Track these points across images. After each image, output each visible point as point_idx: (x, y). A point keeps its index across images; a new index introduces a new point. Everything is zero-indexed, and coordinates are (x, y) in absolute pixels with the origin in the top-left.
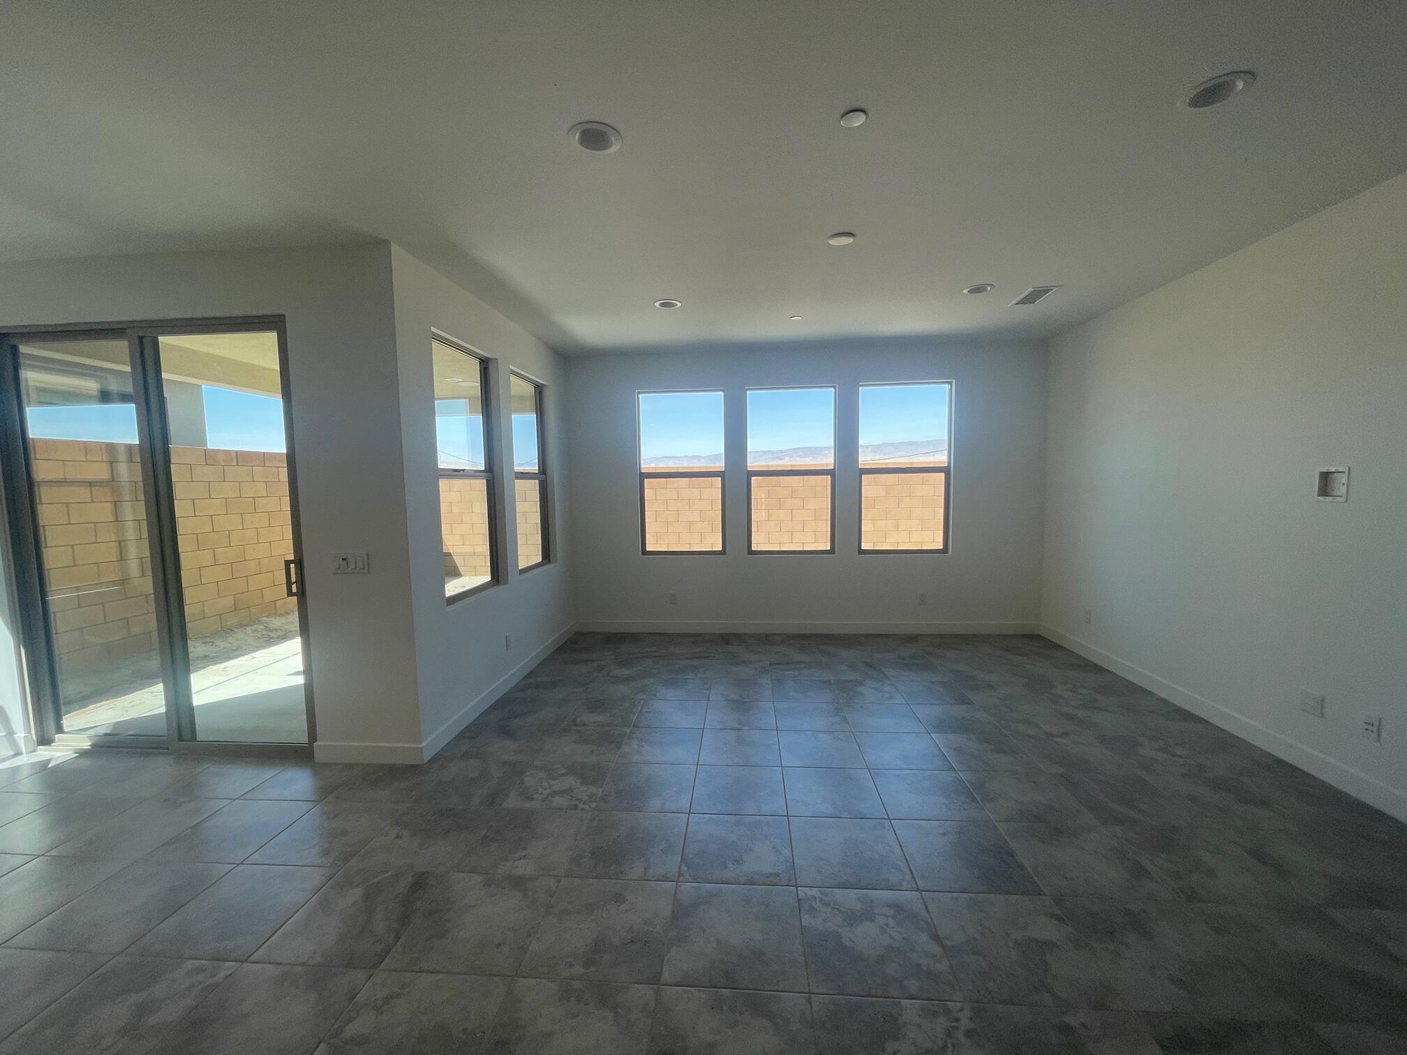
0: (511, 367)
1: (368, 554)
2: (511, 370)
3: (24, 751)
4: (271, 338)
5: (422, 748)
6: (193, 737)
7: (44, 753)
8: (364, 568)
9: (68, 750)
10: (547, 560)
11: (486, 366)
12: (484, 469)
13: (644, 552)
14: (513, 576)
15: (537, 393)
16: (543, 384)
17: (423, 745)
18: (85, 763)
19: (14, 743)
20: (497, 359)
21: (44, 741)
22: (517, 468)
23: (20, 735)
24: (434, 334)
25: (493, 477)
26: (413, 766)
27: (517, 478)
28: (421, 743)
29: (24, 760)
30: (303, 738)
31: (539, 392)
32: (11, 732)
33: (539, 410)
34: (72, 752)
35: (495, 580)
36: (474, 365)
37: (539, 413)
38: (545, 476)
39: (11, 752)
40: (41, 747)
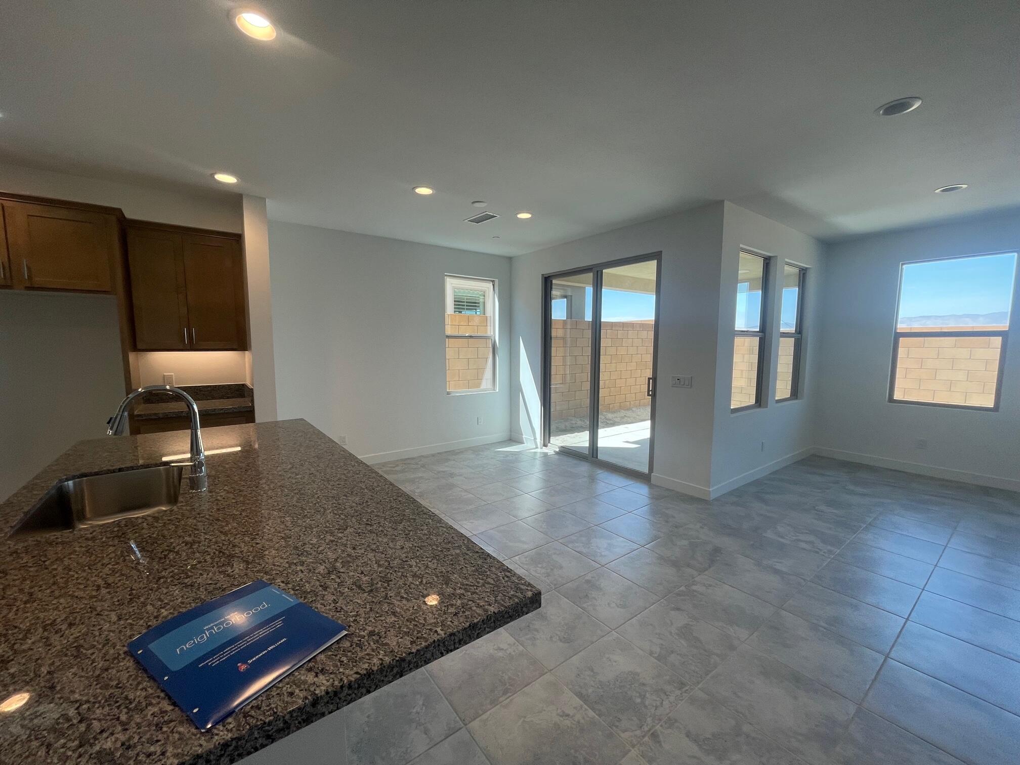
0: (787, 260)
1: (691, 377)
2: (786, 262)
3: (539, 447)
4: (652, 264)
5: (709, 492)
6: (597, 457)
7: (545, 450)
8: (689, 385)
10: (796, 396)
11: (768, 262)
12: (758, 330)
13: (891, 400)
14: (771, 403)
15: (802, 275)
16: (807, 268)
17: (710, 490)
18: (557, 457)
19: (536, 444)
20: (777, 256)
21: (545, 445)
22: (782, 330)
23: (538, 441)
24: (742, 248)
25: (765, 337)
26: (705, 500)
27: (782, 336)
28: (709, 488)
29: (539, 450)
30: (646, 470)
31: (803, 274)
32: (535, 439)
33: (801, 286)
34: (553, 452)
35: (758, 404)
36: (760, 263)
37: (801, 288)
38: (800, 335)
39: (535, 447)
40: (544, 447)
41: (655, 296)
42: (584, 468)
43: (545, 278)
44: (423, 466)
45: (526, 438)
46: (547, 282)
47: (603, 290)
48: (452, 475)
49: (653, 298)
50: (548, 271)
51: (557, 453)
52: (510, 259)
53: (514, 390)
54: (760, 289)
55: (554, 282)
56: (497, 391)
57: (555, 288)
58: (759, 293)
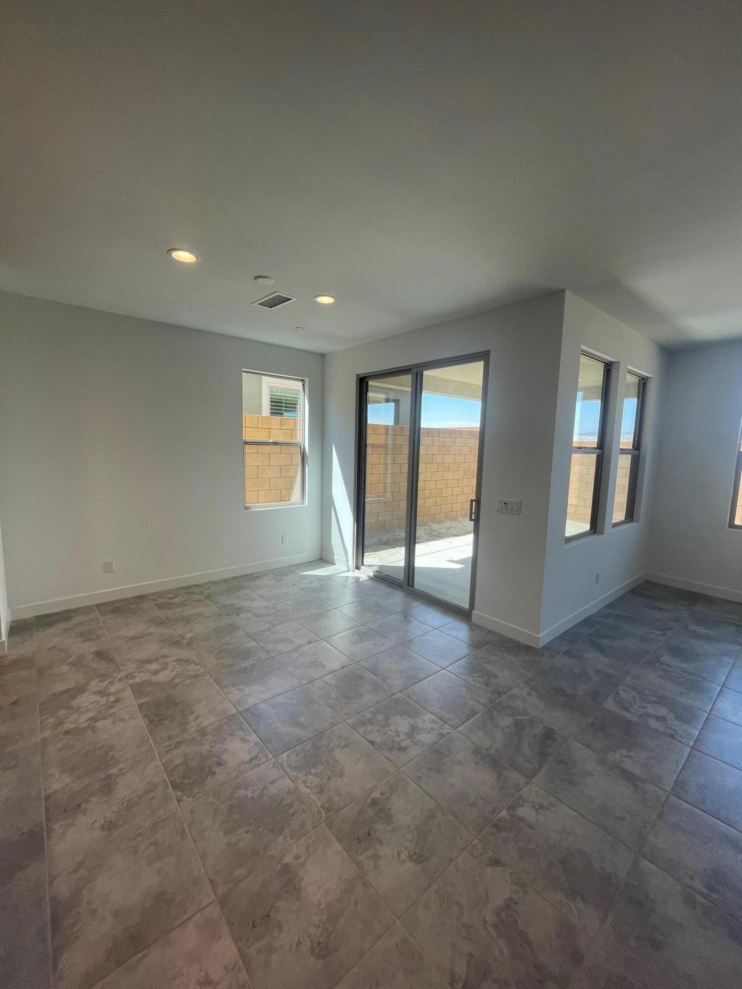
0: (628, 367)
1: (520, 501)
2: (628, 370)
3: (351, 570)
4: (480, 365)
5: (539, 638)
6: (413, 586)
7: (357, 573)
8: (517, 511)
9: (365, 575)
10: (631, 519)
11: (609, 368)
12: (596, 446)
13: (732, 525)
14: (607, 527)
15: (641, 385)
16: (648, 377)
17: (539, 636)
18: (370, 583)
19: (348, 566)
20: (619, 362)
21: (358, 568)
22: (620, 446)
23: (350, 562)
24: (583, 351)
25: (602, 453)
26: (532, 648)
27: (621, 453)
28: (538, 634)
29: (350, 574)
30: (466, 605)
31: (643, 383)
32: (348, 560)
33: (641, 396)
34: (367, 576)
35: (593, 530)
36: (601, 368)
37: (640, 399)
38: (638, 452)
39: (347, 569)
40: (356, 570)
41: (481, 403)
42: (398, 598)
43: (360, 378)
44: (208, 597)
45: (337, 558)
46: (363, 384)
47: (423, 394)
48: (238, 611)
49: (479, 404)
50: (364, 371)
51: (371, 578)
52: (323, 356)
53: (326, 504)
54: (599, 399)
55: (370, 383)
56: (307, 504)
57: (371, 391)
58: (598, 403)
